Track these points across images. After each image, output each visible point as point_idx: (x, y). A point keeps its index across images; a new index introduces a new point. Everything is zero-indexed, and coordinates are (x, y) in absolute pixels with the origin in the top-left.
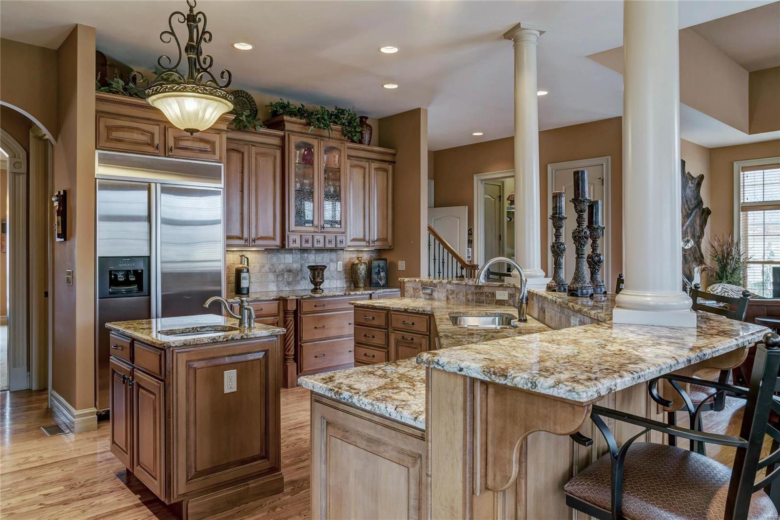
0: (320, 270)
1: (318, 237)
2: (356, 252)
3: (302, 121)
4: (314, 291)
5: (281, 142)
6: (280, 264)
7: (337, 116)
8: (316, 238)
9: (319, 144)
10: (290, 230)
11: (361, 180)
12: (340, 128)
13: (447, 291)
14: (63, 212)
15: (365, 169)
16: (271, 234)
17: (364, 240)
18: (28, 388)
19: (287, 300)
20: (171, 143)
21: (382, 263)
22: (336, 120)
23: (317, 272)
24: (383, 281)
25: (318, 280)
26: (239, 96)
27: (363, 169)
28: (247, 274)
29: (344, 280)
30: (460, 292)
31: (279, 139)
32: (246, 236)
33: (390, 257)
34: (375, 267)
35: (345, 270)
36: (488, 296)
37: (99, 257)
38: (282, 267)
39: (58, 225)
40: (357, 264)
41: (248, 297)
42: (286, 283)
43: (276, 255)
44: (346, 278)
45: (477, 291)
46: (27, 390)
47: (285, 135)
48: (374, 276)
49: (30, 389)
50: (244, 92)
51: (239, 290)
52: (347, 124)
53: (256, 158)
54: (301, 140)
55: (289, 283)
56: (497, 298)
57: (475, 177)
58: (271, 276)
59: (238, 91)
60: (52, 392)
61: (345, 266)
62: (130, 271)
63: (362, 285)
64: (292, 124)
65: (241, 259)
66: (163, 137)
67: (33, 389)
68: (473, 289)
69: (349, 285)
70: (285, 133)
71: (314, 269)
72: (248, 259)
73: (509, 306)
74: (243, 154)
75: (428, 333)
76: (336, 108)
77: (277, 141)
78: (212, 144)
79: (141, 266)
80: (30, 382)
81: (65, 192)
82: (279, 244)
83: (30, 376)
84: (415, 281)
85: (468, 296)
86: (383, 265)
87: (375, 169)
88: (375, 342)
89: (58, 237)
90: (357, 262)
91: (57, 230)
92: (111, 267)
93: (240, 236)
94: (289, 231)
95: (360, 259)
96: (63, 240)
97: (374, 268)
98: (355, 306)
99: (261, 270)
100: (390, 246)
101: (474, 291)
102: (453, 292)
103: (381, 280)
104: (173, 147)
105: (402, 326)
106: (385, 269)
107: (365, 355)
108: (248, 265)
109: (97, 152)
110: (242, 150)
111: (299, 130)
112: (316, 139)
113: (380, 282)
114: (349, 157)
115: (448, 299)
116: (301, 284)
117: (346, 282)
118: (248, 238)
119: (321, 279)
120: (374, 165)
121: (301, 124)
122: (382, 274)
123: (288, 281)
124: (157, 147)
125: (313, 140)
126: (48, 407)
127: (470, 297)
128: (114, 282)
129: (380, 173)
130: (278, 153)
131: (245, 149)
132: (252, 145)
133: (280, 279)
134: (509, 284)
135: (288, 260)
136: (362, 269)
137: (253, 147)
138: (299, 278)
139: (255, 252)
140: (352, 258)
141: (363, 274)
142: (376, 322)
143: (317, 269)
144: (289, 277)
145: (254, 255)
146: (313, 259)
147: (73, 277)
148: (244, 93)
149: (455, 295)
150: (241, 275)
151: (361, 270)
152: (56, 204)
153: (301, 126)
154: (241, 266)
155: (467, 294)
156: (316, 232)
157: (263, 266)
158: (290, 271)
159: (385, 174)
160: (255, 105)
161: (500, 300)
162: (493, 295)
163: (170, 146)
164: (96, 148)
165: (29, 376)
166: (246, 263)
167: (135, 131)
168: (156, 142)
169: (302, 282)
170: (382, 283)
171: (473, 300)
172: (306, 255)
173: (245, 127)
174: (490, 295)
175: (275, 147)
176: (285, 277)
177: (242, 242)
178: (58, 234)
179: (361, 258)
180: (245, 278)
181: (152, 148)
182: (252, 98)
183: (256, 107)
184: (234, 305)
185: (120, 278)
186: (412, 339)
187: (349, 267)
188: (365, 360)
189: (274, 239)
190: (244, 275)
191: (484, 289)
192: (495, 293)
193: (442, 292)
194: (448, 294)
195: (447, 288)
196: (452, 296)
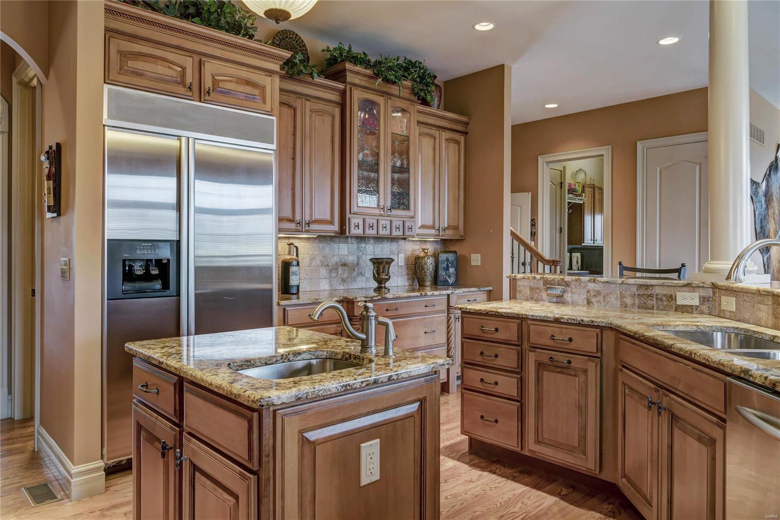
0: (386, 264)
1: (383, 221)
2: (419, 243)
3: (366, 71)
4: (378, 290)
5: (341, 97)
6: (333, 256)
7: (406, 69)
8: (382, 222)
9: (386, 103)
10: (352, 212)
11: (431, 153)
12: (410, 84)
13: (588, 292)
14: (56, 176)
15: (435, 139)
16: (328, 217)
17: (433, 227)
18: (10, 416)
19: (354, 302)
20: (208, 83)
21: (451, 257)
22: (406, 74)
23: (381, 266)
24: (452, 279)
25: (384, 277)
26: (287, 37)
27: (433, 139)
28: (298, 267)
29: (406, 277)
30: (611, 293)
31: (338, 93)
32: (298, 217)
33: (461, 249)
34: (443, 262)
35: (407, 265)
36: (661, 300)
37: (108, 239)
38: (335, 259)
39: (49, 193)
40: (424, 257)
41: (298, 298)
42: (340, 281)
43: (328, 244)
44: (408, 274)
45: (641, 292)
46: (8, 419)
47: (346, 89)
48: (442, 273)
49: (11, 418)
50: (293, 32)
51: (286, 289)
52: (418, 79)
53: (311, 116)
54: (366, 97)
55: (344, 281)
56: (678, 303)
57: (540, 159)
58: (323, 272)
59: (286, 30)
60: (40, 430)
61: (407, 259)
62: (151, 260)
63: (428, 283)
64: (355, 74)
65: (290, 248)
66: (197, 75)
67: (16, 419)
68: (634, 289)
69: (411, 284)
70: (346, 86)
71: (378, 263)
72: (297, 248)
73: (702, 313)
74: (295, 110)
75: (599, 355)
76: (405, 59)
77: (334, 97)
78: (262, 89)
79: (165, 253)
80: (12, 408)
81: (59, 146)
82: (337, 230)
83: (11, 401)
84: (535, 278)
85: (625, 300)
86: (453, 259)
87: (446, 140)
88: (500, 363)
89: (49, 211)
90: (422, 254)
91: (48, 200)
92: (125, 255)
93: (291, 217)
94: (350, 213)
95: (426, 251)
96: (55, 215)
97: (442, 264)
98: (463, 312)
99: (311, 263)
100: (462, 236)
101: (636, 293)
102: (598, 293)
103: (450, 277)
104: (211, 89)
105: (550, 342)
106: (455, 264)
107: (482, 380)
108: (297, 255)
109: (106, 87)
110: (295, 105)
111: (363, 83)
112: (383, 96)
113: (449, 280)
114: (419, 123)
115: (589, 303)
116: (358, 281)
117: (408, 279)
118: (301, 221)
119: (387, 275)
120: (445, 135)
121: (365, 75)
122: (452, 270)
123: (343, 277)
124: (189, 88)
125: (379, 97)
126: (34, 449)
127: (629, 301)
128: (129, 276)
129: (452, 146)
130: (337, 112)
131: (298, 104)
132: (306, 99)
133: (334, 275)
134: (704, 283)
135: (344, 250)
136: (430, 262)
137: (306, 102)
138: (355, 274)
139: (304, 241)
140: (415, 251)
141: (431, 270)
142: (500, 336)
143: (382, 263)
144: (344, 273)
145: (304, 244)
146: (374, 250)
147: (70, 269)
148: (293, 34)
149: (602, 298)
150: (290, 269)
151: (428, 264)
152: (46, 165)
153: (366, 79)
154: (289, 257)
155: (622, 296)
156: (381, 215)
157: (314, 259)
158: (344, 265)
159: (457, 146)
160: (306, 50)
161: (682, 305)
162: (672, 298)
163: (207, 86)
164: (105, 82)
165: (11, 399)
166: (295, 254)
167: (160, 62)
168: (189, 80)
169: (359, 279)
170: (451, 281)
171: (633, 305)
172: (364, 245)
173: (300, 72)
174: (664, 298)
175: (334, 105)
176: (339, 273)
177: (292, 226)
178: (49, 207)
179: (427, 249)
180: (295, 274)
181: (183, 89)
182: (302, 41)
183: (307, 54)
184: (287, 309)
185: (137, 270)
186: (569, 362)
187: (412, 260)
188: (482, 387)
189: (331, 222)
190: (293, 269)
191: (653, 290)
192: (674, 295)
193: (579, 294)
194: (590, 296)
195: (588, 288)
196: (597, 299)
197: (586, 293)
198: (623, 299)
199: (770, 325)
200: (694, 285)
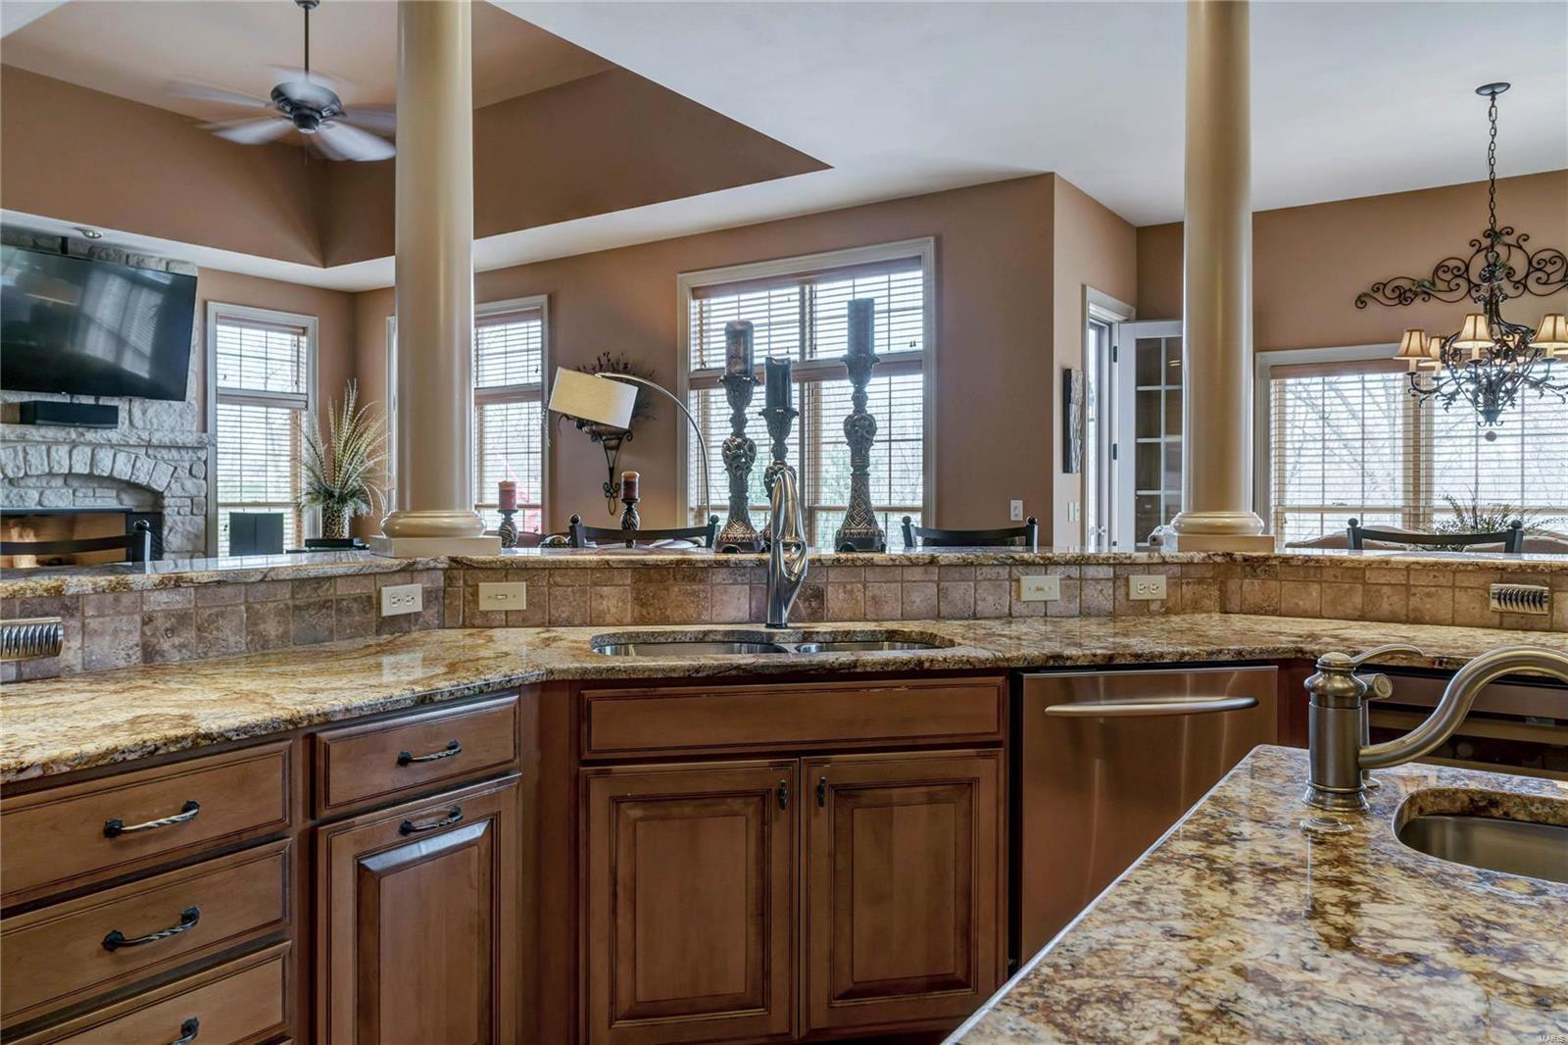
13: (148, 620)
30: (221, 615)
36: (349, 611)
45: (303, 598)
56: (384, 613)
68: (285, 593)
73: (424, 629)
85: (261, 627)
101: (290, 603)
102: (182, 619)
105: (396, 779)
127: (271, 629)
134: (435, 560)
149: (194, 633)
155: (254, 618)
161: (392, 617)
162: (373, 602)
171: (282, 636)
174: (355, 606)
191: (332, 591)
192: (374, 595)
193: (115, 632)
194: (153, 635)
195: (145, 608)
196: (177, 641)
197: (139, 626)
198: (256, 625)
199: (629, 619)
200: (420, 567)
